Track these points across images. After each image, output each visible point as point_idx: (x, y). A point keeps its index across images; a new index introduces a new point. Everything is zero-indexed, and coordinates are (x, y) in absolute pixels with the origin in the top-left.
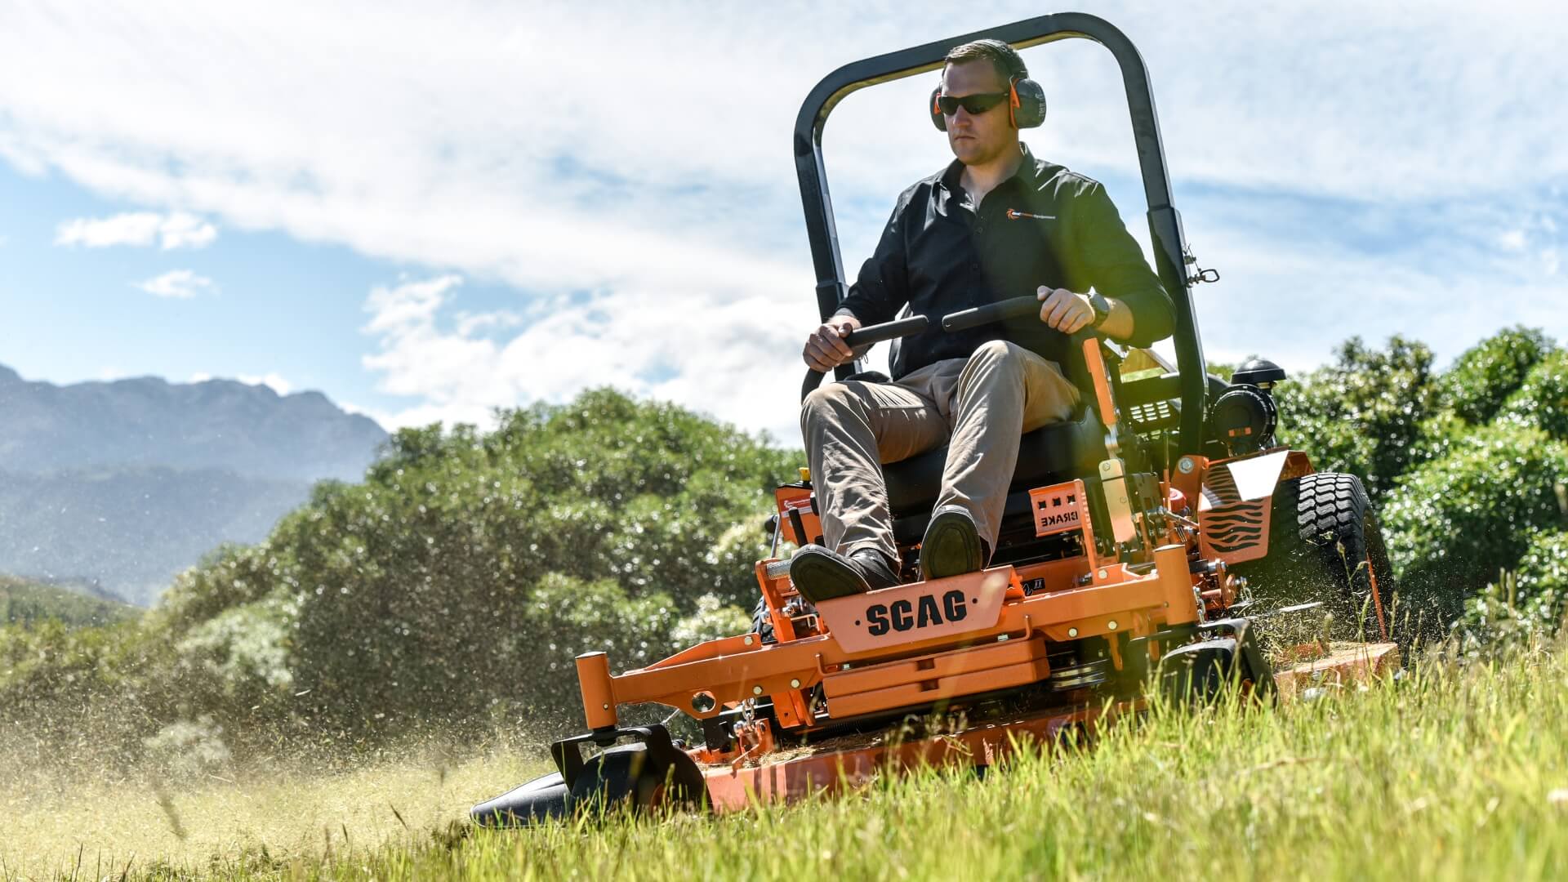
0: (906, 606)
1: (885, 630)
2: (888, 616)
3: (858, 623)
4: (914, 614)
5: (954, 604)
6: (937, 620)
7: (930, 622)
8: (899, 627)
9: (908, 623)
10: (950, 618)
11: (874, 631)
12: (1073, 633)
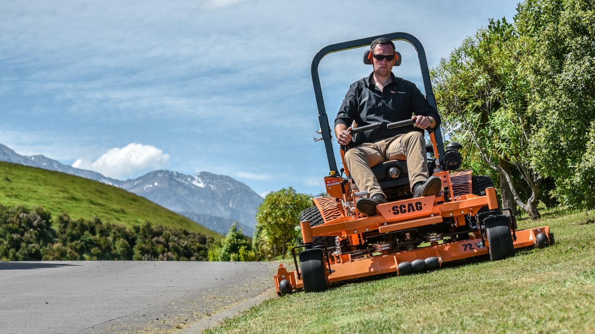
0: (404, 206)
1: (398, 213)
2: (399, 209)
3: (390, 211)
4: (407, 208)
5: (419, 206)
6: (414, 210)
7: (411, 211)
8: (402, 212)
9: (405, 211)
10: (417, 209)
11: (394, 213)
12: (451, 215)
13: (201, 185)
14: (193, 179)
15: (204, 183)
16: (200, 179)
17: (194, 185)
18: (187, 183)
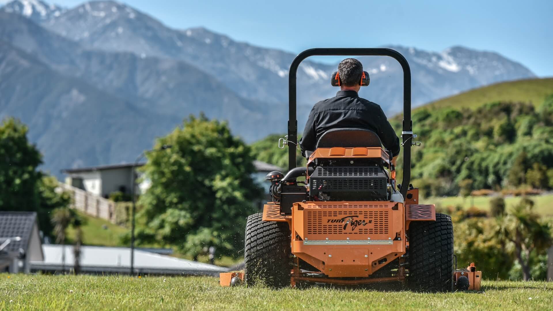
13: (453, 67)
14: (440, 58)
15: (459, 64)
16: (451, 59)
17: (441, 68)
18: (430, 65)
